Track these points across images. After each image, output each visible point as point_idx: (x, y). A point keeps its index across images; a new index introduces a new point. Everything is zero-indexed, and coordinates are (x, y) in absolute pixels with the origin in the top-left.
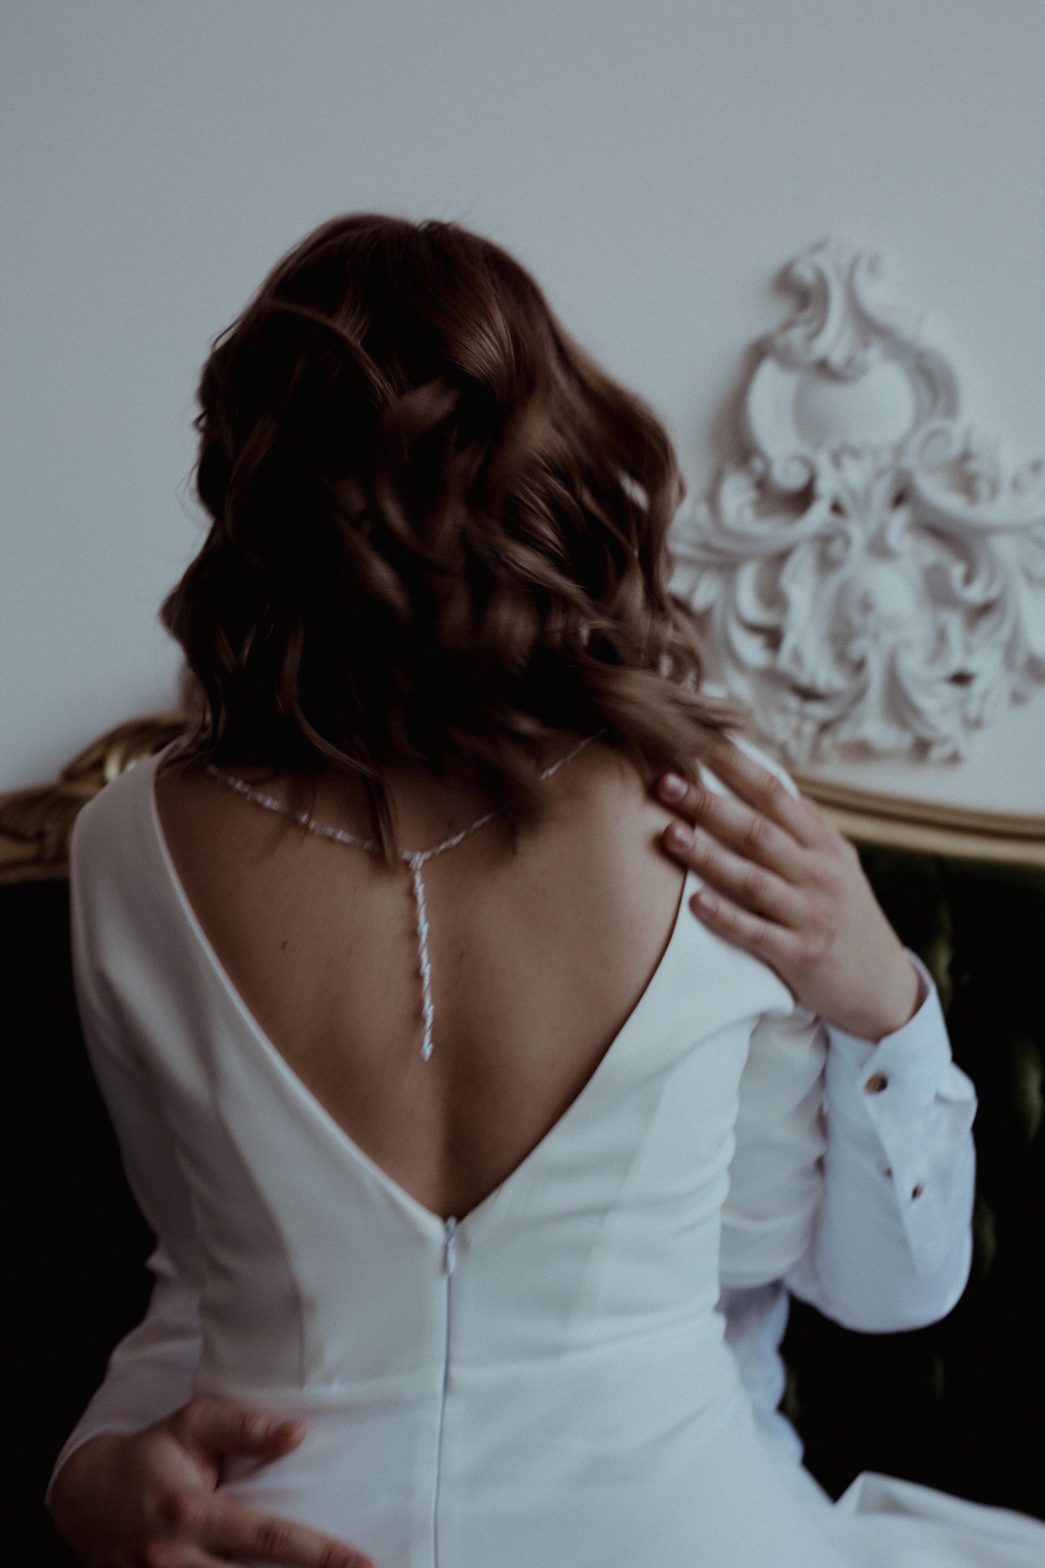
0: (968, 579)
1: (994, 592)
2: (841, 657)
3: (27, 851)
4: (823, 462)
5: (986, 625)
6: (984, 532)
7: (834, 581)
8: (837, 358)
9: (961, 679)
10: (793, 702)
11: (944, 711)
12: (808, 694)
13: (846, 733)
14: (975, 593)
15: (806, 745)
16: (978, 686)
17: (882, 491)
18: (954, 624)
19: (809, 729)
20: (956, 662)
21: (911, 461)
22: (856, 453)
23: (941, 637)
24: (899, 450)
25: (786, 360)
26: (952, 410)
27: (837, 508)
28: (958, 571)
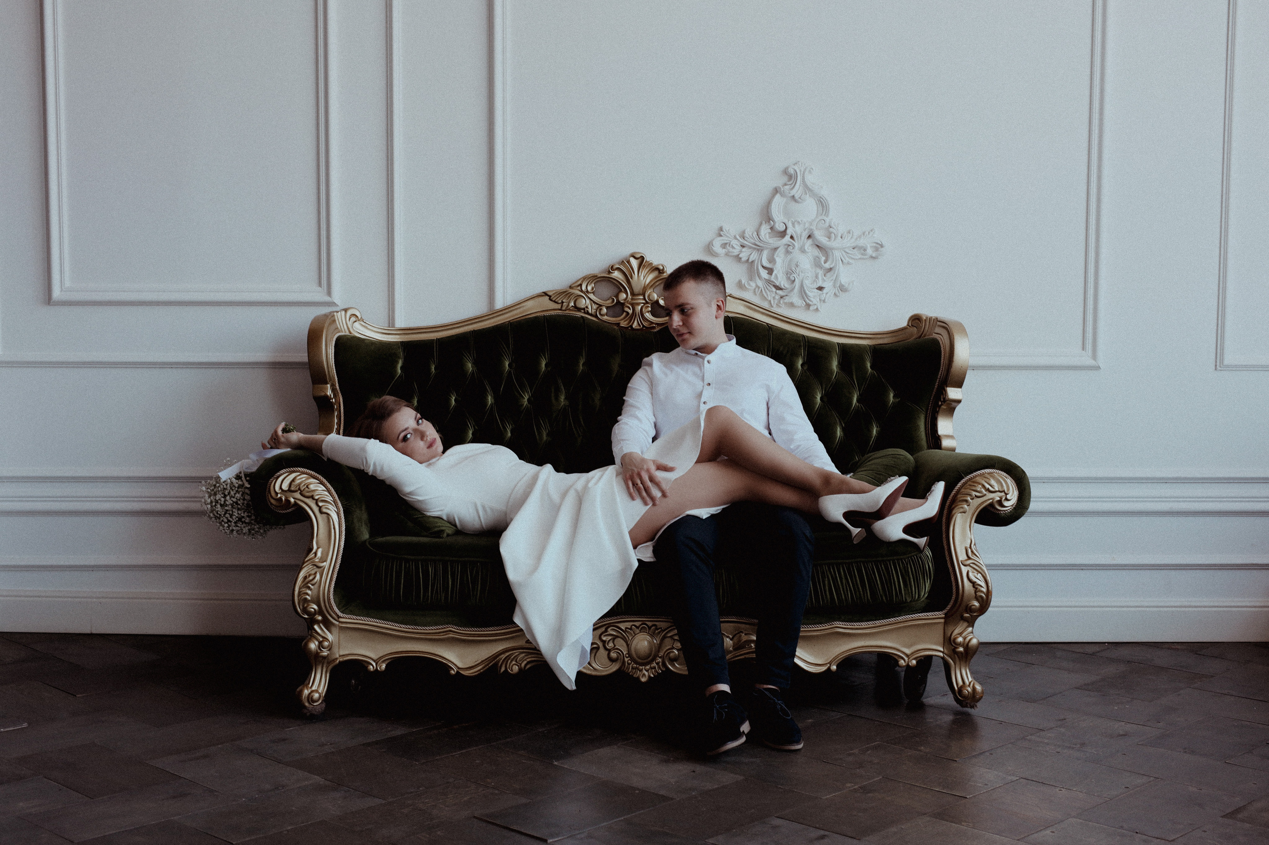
0: (825, 262)
1: (831, 266)
2: (788, 278)
3: (559, 306)
4: (790, 225)
5: (828, 275)
6: (832, 249)
7: (789, 257)
8: (797, 197)
9: (820, 288)
10: (774, 290)
11: (814, 296)
12: (778, 288)
13: (787, 300)
14: (827, 266)
15: (776, 302)
16: (825, 291)
17: (805, 234)
18: (821, 273)
19: (777, 297)
20: (820, 284)
21: (814, 227)
22: (799, 222)
23: (817, 277)
24: (811, 223)
25: (782, 195)
26: (827, 214)
27: (792, 237)
28: (823, 258)
